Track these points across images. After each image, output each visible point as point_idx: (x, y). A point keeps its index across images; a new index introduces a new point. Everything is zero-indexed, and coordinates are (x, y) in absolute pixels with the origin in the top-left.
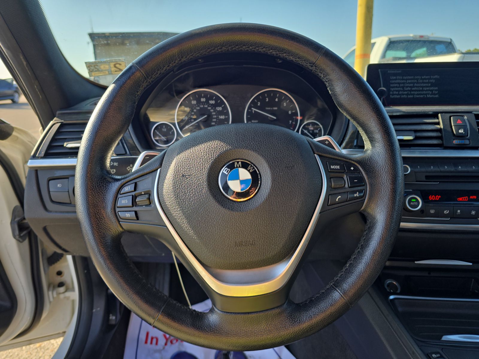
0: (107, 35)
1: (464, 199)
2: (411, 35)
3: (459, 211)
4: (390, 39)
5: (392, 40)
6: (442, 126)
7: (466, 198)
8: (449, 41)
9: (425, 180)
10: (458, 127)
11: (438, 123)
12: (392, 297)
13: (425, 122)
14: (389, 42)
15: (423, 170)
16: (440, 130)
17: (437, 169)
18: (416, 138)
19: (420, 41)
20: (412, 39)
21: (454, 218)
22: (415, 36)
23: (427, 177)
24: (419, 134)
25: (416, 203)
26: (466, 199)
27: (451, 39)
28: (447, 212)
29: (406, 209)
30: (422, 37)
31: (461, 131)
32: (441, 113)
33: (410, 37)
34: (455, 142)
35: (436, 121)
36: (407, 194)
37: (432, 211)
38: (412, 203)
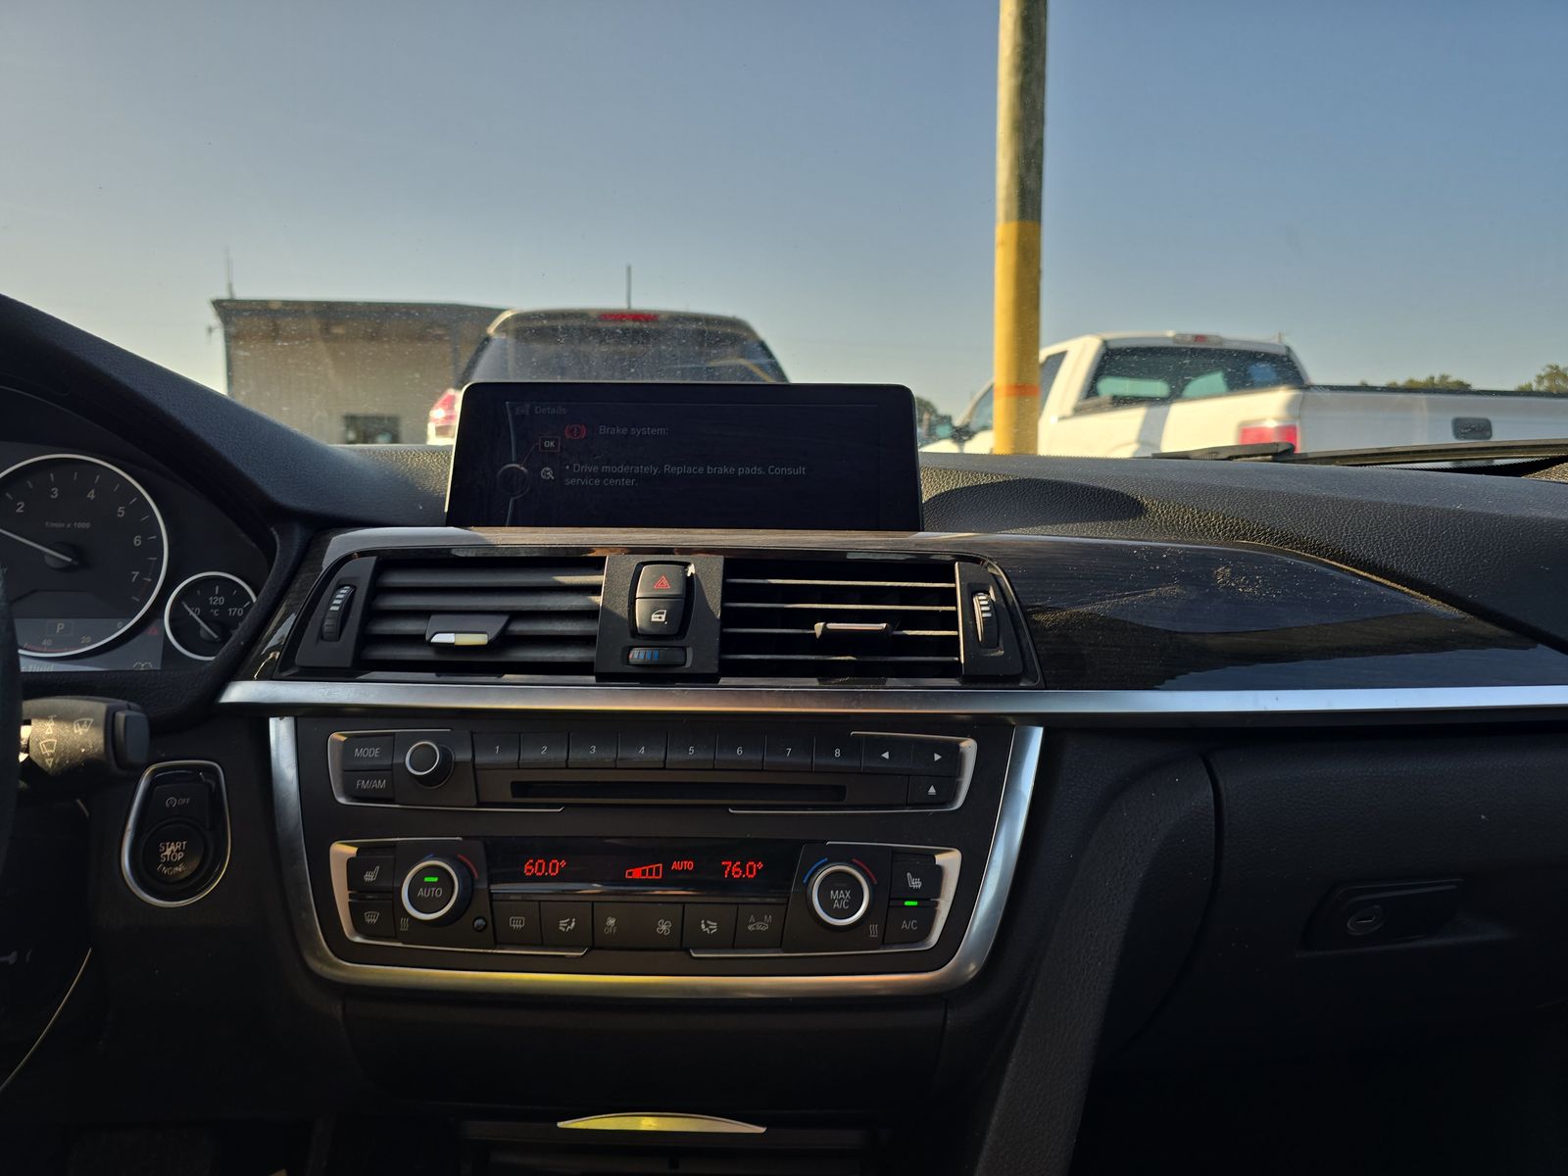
0: (275, 307)
1: (650, 874)
2: (1170, 334)
3: (611, 922)
4: (1105, 343)
5: (1112, 346)
7: (658, 869)
8: (1283, 352)
9: (509, 798)
13: (560, 583)
14: (1103, 351)
16: (590, 615)
19: (1193, 350)
20: (1170, 344)
22: (1183, 336)
23: (521, 789)
25: (438, 892)
26: (657, 874)
27: (1289, 349)
28: (569, 923)
30: (1199, 338)
31: (658, 617)
33: (1167, 338)
34: (637, 655)
36: (412, 854)
37: (517, 923)
38: (421, 892)
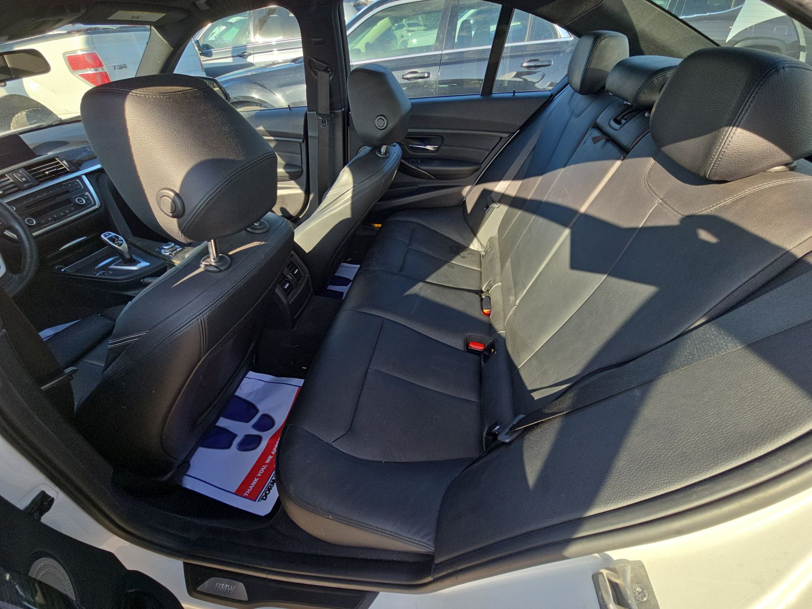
3: (55, 216)
6: (12, 180)
9: (26, 209)
10: (21, 178)
11: (9, 180)
12: (63, 270)
15: (21, 205)
16: (12, 183)
17: (28, 202)
18: (4, 191)
21: (56, 220)
23: (26, 207)
24: (4, 189)
25: (32, 221)
29: (29, 226)
31: (24, 179)
32: (7, 173)
34: (25, 185)
35: (7, 178)
36: (24, 219)
37: (43, 222)
38: (30, 222)
